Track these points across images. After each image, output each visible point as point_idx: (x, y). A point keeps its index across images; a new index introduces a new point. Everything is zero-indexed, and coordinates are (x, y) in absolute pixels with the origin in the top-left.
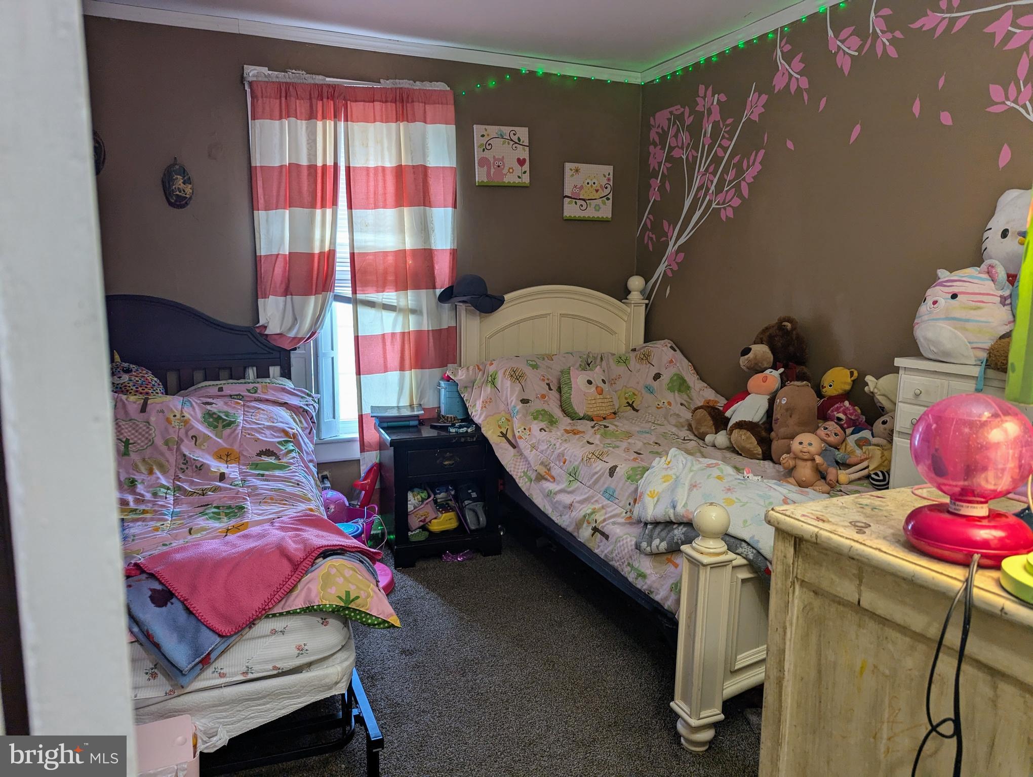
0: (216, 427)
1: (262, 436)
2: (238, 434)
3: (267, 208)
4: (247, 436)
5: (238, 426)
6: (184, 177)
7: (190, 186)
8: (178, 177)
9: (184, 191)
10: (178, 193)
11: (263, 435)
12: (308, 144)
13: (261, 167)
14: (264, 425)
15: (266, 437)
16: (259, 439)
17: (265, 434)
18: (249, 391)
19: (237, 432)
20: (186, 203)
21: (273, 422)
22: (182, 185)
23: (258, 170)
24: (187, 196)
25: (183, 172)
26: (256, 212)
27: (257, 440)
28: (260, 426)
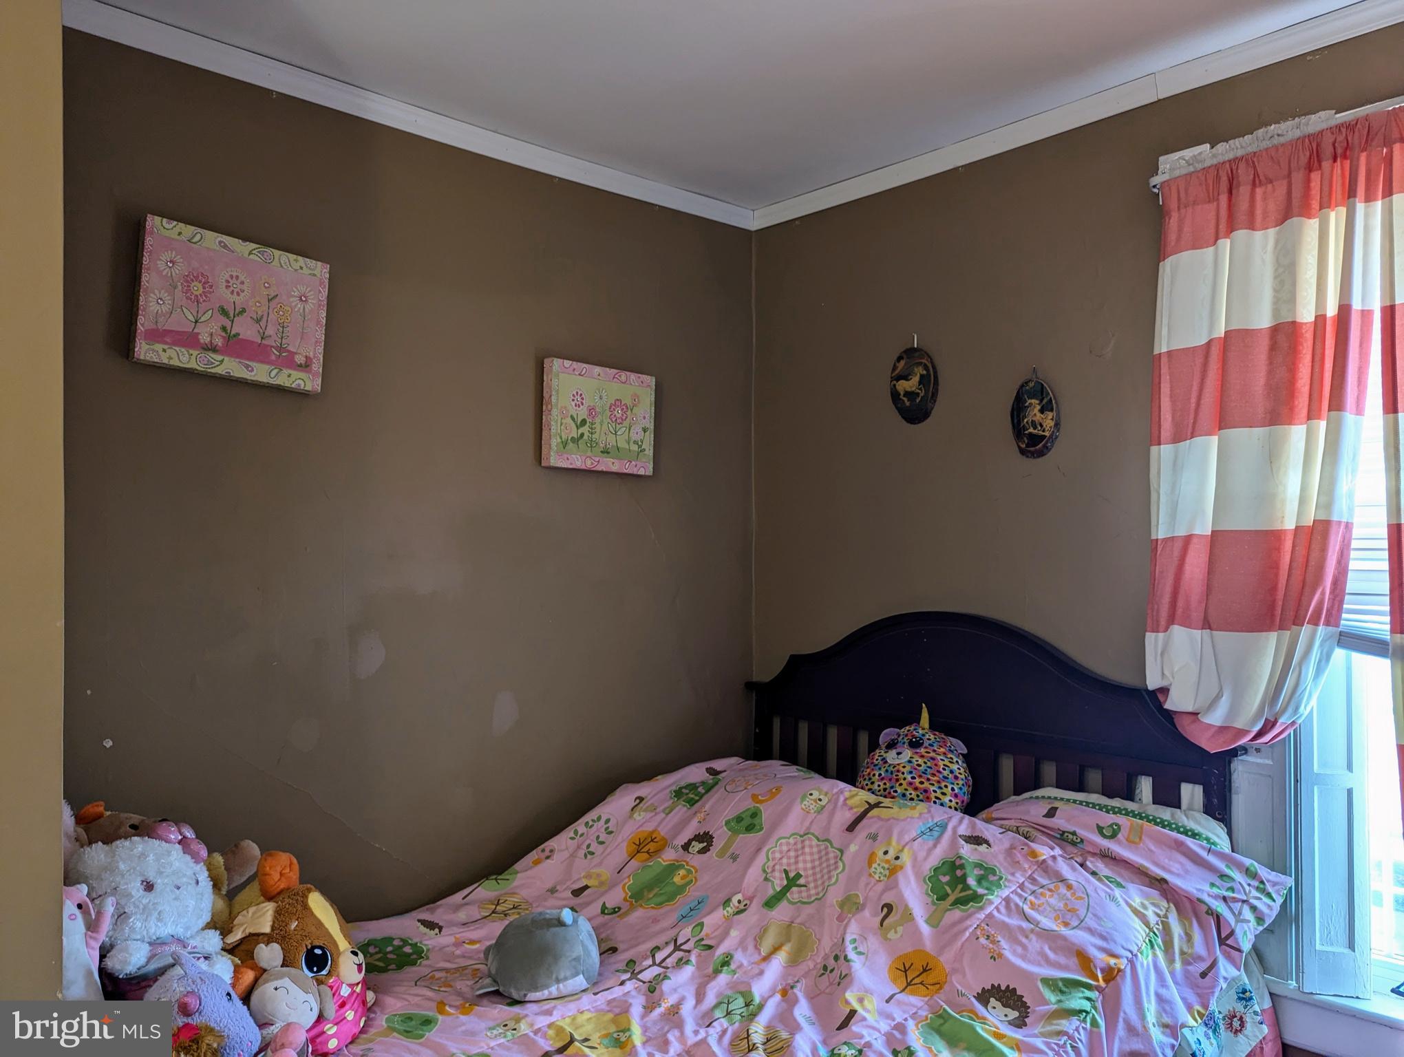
0: (942, 897)
1: (1014, 952)
2: (966, 929)
3: (1177, 438)
4: (983, 940)
5: (981, 908)
6: (1041, 401)
7: (1050, 415)
8: (1033, 401)
9: (1041, 426)
10: (1031, 430)
11: (1019, 950)
12: (1275, 278)
13: (1169, 353)
14: (1037, 924)
15: (1023, 958)
16: (1001, 955)
17: (1024, 947)
18: (1100, 829)
19: (968, 922)
20: (1045, 446)
21: (1066, 924)
22: (1039, 414)
23: (1164, 360)
24: (1047, 434)
25: (1040, 392)
26: (1154, 449)
27: (996, 957)
28: (1025, 925)
